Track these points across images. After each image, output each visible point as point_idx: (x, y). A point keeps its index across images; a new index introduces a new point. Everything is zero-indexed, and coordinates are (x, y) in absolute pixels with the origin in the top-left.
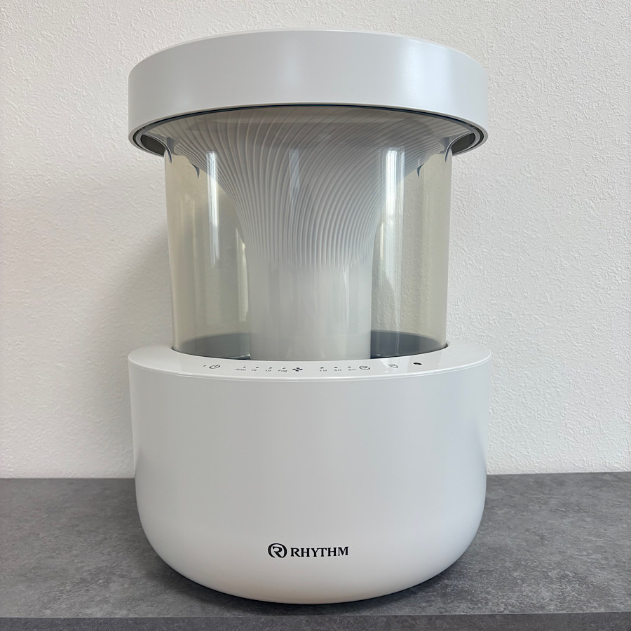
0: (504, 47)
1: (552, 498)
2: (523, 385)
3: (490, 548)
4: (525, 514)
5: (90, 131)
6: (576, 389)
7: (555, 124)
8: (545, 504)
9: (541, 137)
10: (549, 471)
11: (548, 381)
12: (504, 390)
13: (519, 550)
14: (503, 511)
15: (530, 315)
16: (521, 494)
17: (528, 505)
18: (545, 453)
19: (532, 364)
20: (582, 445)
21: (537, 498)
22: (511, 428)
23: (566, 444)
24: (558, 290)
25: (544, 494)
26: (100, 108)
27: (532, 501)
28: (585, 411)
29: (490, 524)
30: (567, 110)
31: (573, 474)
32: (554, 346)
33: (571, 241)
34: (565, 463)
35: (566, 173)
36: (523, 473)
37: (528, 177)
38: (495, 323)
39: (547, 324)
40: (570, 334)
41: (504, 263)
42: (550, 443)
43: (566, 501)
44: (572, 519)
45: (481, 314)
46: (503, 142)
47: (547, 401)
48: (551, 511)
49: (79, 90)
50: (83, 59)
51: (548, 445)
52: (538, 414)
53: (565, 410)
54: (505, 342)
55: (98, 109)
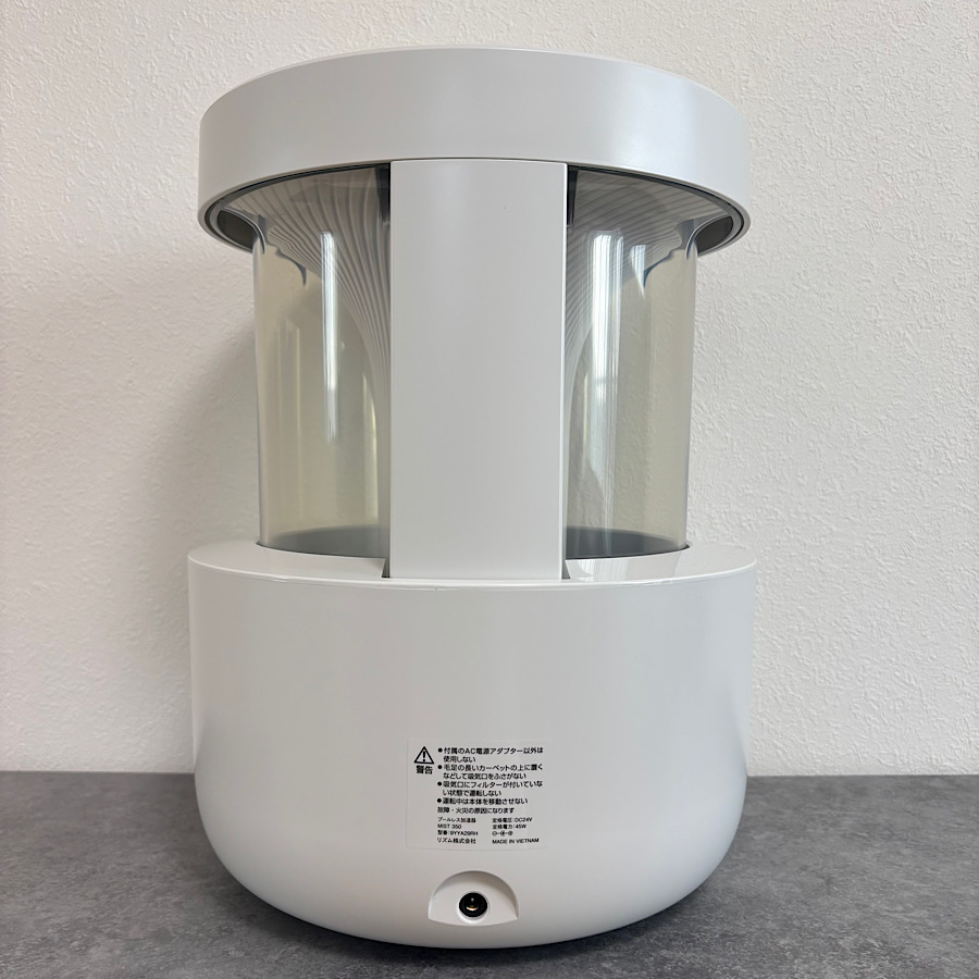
0: (767, 82)
1: (845, 815)
2: (796, 628)
3: (740, 897)
4: (800, 840)
5: (98, 205)
6: (881, 637)
7: (848, 207)
8: (834, 825)
9: (826, 227)
10: (837, 772)
11: (836, 622)
12: (765, 636)
13: (789, 902)
14: (763, 836)
15: (807, 514)
16: (795, 809)
17: (805, 827)
18: (832, 741)
19: (811, 594)
20: (892, 730)
21: (821, 816)
22: (776, 699)
23: (867, 728)
24: (853, 475)
25: (832, 808)
26: (114, 168)
27: (813, 820)
28: (898, 674)
29: (742, 856)
30: (868, 184)
31: (880, 777)
32: (847, 565)
33: (875, 395)
34: (864, 758)
35: (867, 284)
36: (794, 774)
37: (804, 291)
38: (750, 525)
39: (835, 529)
40: (872, 546)
41: (766, 429)
42: (839, 726)
43: (870, 822)
44: (878, 852)
45: (727, 510)
46: (764, 234)
47: (835, 655)
48: (844, 836)
49: (82, 139)
50: (89, 90)
51: (836, 728)
52: (821, 677)
53: (864, 671)
54: (766, 558)
55: (111, 169)
